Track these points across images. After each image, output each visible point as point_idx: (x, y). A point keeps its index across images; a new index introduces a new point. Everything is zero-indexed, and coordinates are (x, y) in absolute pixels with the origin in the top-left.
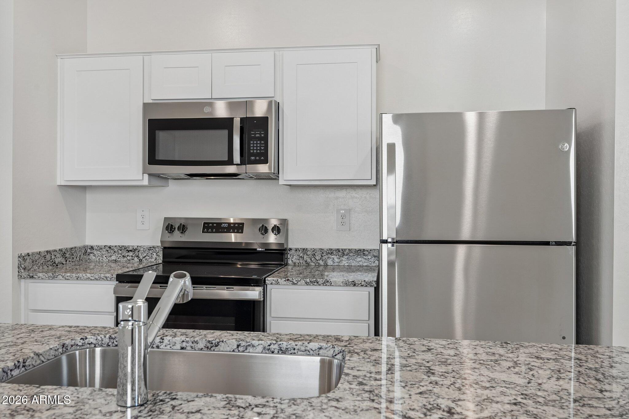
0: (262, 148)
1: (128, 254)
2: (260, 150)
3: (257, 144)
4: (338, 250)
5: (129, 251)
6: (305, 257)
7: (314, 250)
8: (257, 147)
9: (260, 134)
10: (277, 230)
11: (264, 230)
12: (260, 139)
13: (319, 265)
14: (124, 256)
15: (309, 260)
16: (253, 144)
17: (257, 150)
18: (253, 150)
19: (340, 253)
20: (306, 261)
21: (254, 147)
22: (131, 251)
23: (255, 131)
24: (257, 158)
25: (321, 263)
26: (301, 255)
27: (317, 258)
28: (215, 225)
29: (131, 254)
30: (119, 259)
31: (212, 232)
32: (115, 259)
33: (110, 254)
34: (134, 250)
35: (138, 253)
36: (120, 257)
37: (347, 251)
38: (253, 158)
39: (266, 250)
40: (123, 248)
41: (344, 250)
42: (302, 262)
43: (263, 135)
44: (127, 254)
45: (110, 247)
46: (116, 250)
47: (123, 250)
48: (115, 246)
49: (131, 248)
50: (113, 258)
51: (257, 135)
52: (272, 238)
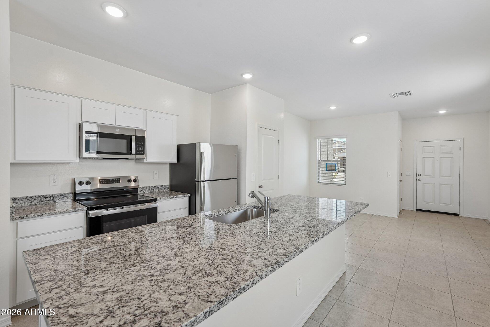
0: (142, 148)
1: (46, 199)
2: (141, 149)
3: (140, 147)
4: (155, 186)
5: (46, 198)
6: (143, 190)
7: (146, 187)
8: (140, 148)
9: (141, 143)
10: (135, 181)
11: (129, 181)
12: (141, 145)
13: (149, 193)
14: (42, 201)
15: (144, 191)
16: (138, 146)
17: (140, 149)
18: (138, 149)
19: (156, 187)
20: (143, 192)
21: (138, 148)
22: (48, 197)
23: (139, 142)
24: (140, 152)
25: (149, 192)
26: (141, 190)
27: (148, 190)
28: (106, 180)
29: (48, 199)
30: (38, 203)
31: (105, 183)
32: (35, 203)
33: (31, 201)
34: (50, 197)
35: (53, 198)
36: (39, 202)
37: (159, 186)
38: (138, 152)
39: (128, 189)
40: (42, 196)
41: (157, 186)
42: (141, 192)
43: (142, 143)
44: (44, 200)
45: (31, 197)
46: (36, 198)
47: (41, 198)
48: (35, 196)
49: (48, 196)
50: (34, 203)
51: (140, 143)
52: (133, 184)
